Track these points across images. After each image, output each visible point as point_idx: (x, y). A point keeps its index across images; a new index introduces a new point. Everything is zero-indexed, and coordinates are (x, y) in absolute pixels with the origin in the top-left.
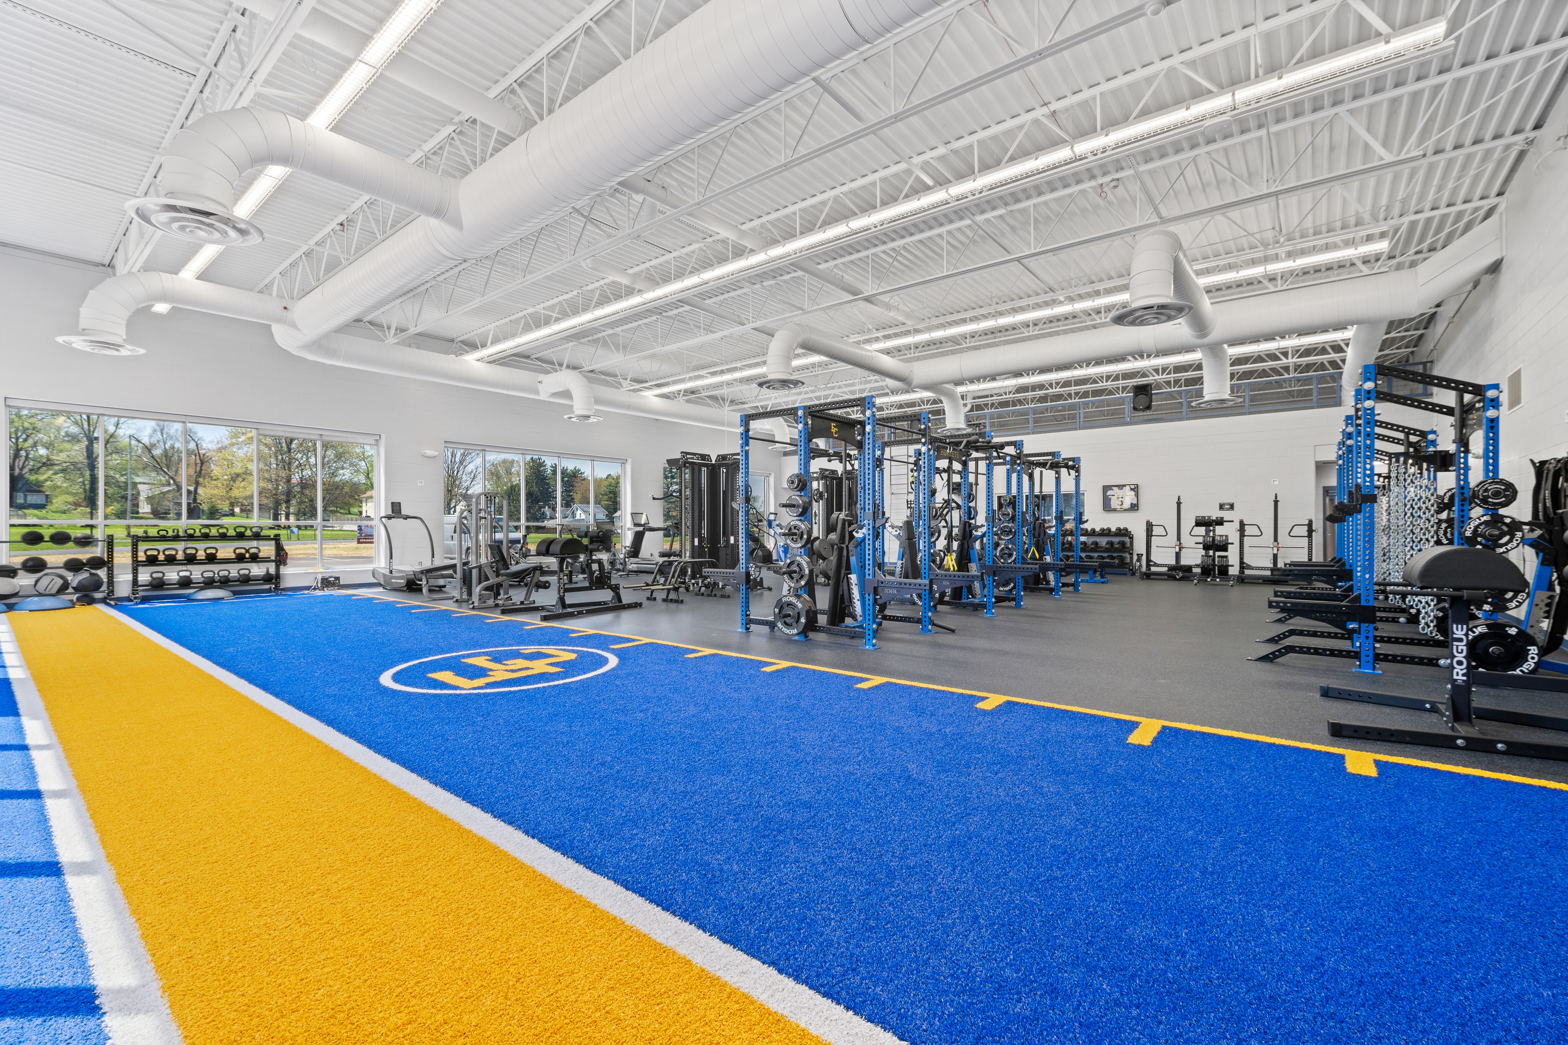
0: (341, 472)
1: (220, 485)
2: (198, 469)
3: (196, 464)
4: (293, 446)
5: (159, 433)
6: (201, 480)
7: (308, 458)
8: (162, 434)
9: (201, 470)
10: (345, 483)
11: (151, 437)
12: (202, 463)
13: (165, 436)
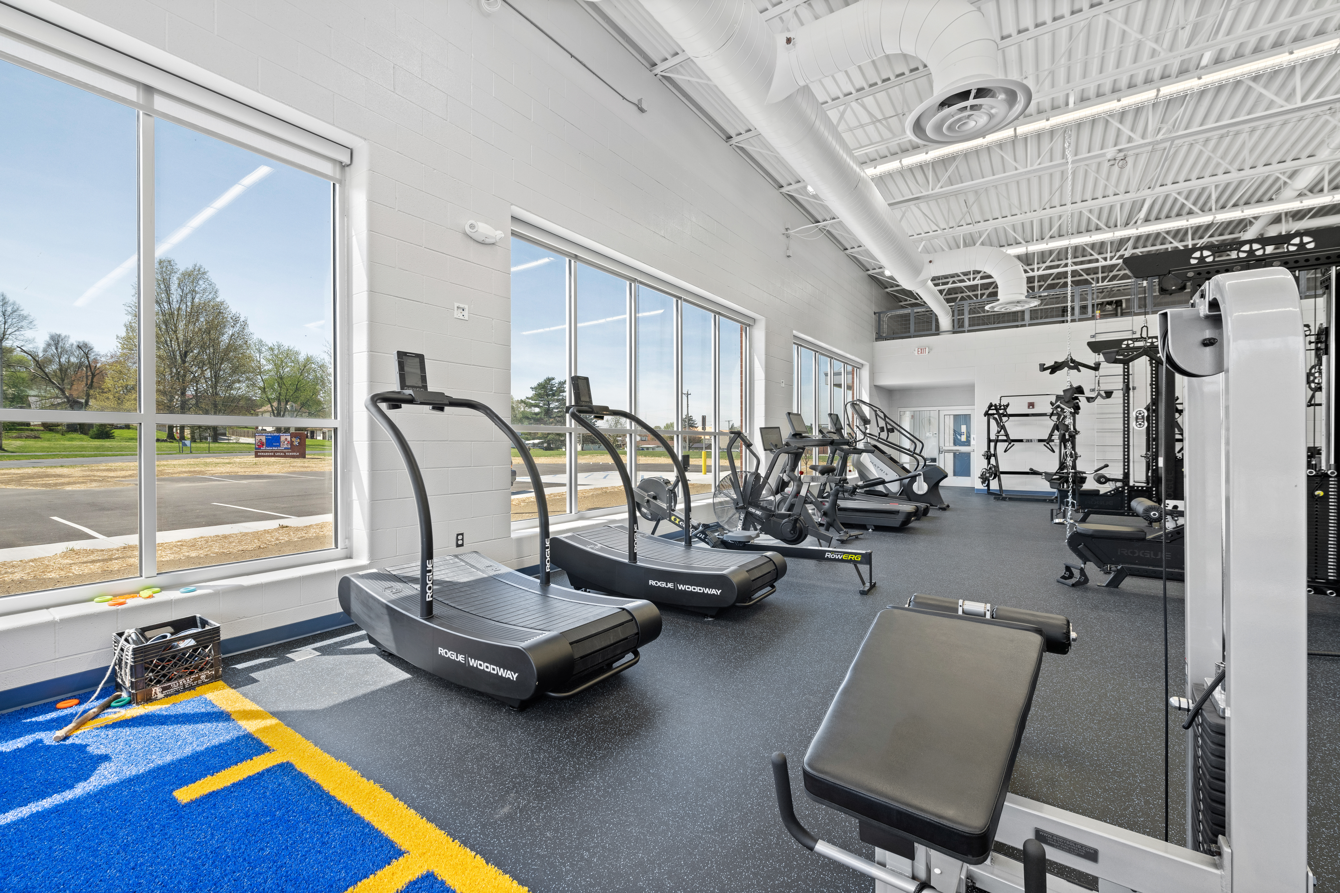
0: (237, 385)
1: (111, 397)
2: (89, 382)
3: (87, 377)
4: (188, 359)
5: (53, 348)
6: (92, 392)
7: (203, 372)
8: (57, 349)
9: (92, 382)
10: (241, 398)
11: (45, 351)
12: (93, 375)
13: (59, 350)
